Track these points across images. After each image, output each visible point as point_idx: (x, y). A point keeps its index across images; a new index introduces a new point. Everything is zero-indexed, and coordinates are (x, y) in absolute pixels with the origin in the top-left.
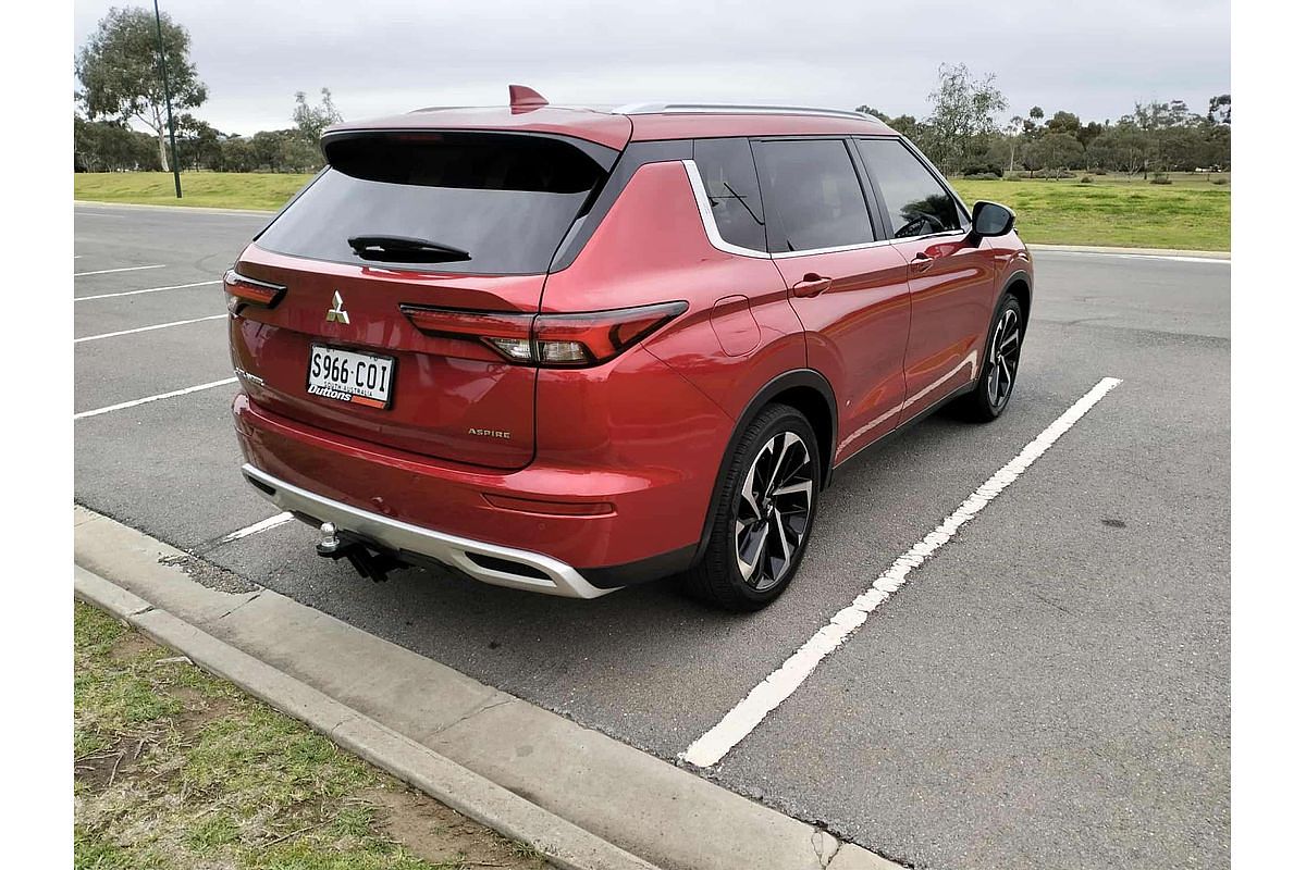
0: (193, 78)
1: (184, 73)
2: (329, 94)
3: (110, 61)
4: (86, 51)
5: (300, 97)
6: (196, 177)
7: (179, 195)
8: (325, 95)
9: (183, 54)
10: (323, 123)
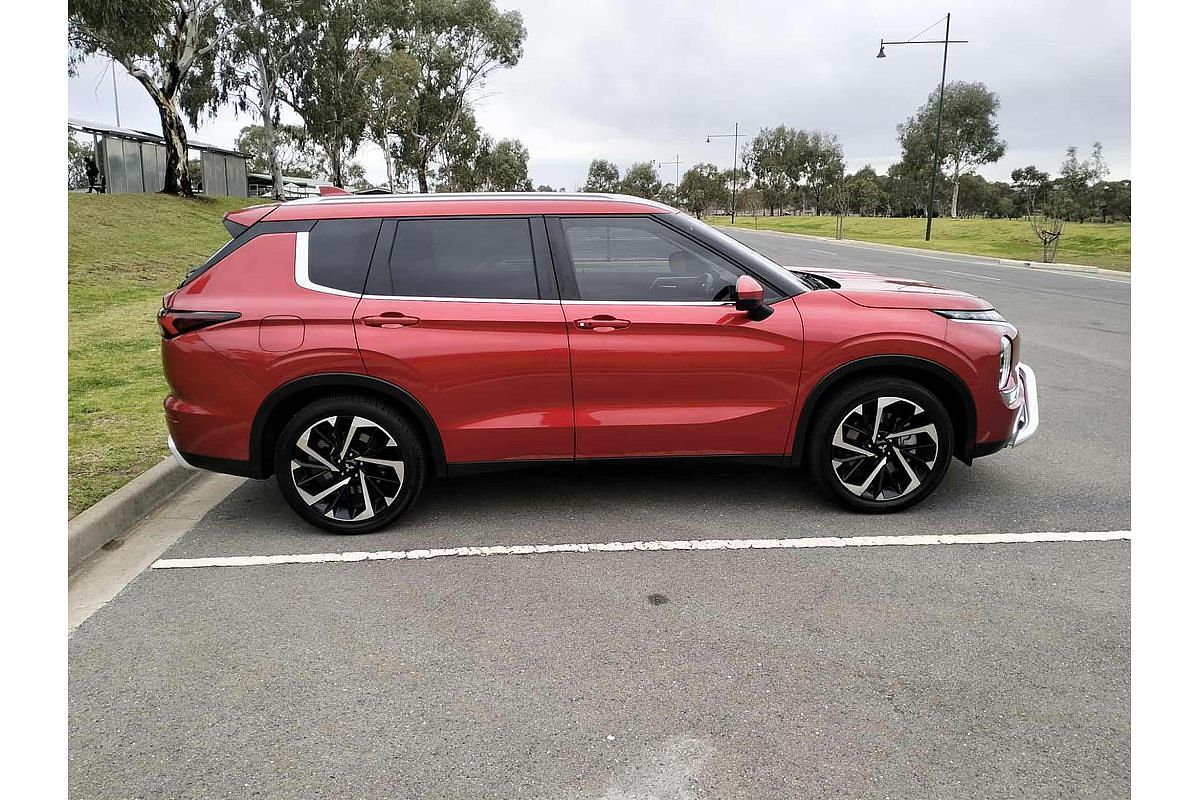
0: (995, 138)
1: (988, 133)
2: (1100, 148)
3: (927, 128)
4: (912, 120)
5: (1072, 151)
6: (966, 224)
7: (927, 239)
8: (1096, 149)
9: (990, 117)
10: (1088, 175)
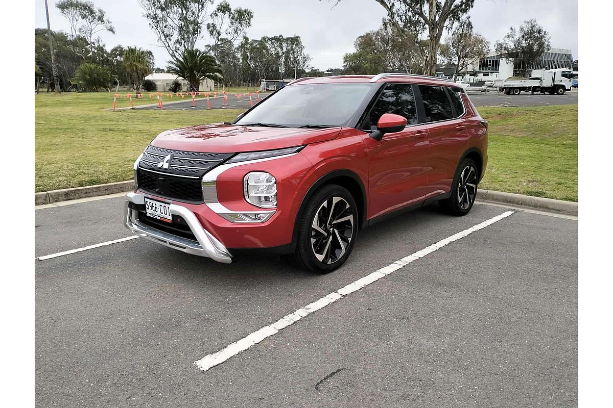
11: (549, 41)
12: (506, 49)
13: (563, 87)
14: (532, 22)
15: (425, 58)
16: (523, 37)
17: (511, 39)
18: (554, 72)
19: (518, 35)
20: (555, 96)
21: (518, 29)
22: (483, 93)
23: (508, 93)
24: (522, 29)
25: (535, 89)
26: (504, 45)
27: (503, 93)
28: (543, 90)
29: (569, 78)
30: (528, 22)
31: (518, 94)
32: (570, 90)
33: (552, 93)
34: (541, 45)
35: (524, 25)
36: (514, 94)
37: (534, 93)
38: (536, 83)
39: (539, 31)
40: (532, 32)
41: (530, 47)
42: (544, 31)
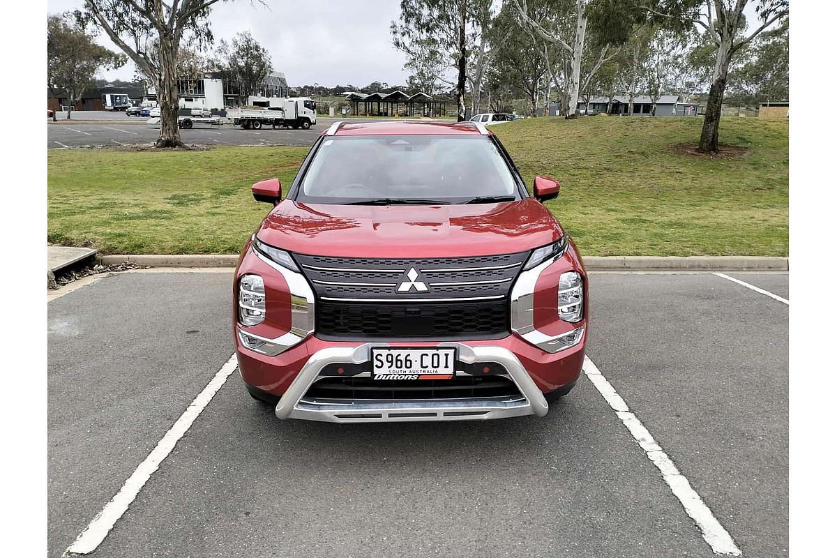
11: (270, 61)
12: (219, 67)
13: (307, 119)
14: (247, 35)
15: (158, 76)
16: (238, 53)
17: (224, 54)
18: (295, 101)
19: (232, 51)
20: (300, 131)
21: (230, 43)
22: (214, 127)
23: (246, 127)
24: (235, 43)
25: (277, 122)
26: (216, 63)
27: (239, 126)
28: (286, 123)
29: (313, 110)
30: (241, 35)
31: (259, 129)
32: (315, 124)
33: (295, 128)
34: (262, 66)
35: (238, 38)
36: (254, 128)
37: (276, 127)
38: (278, 115)
39: (257, 48)
40: (249, 48)
41: (248, 66)
42: (262, 47)
